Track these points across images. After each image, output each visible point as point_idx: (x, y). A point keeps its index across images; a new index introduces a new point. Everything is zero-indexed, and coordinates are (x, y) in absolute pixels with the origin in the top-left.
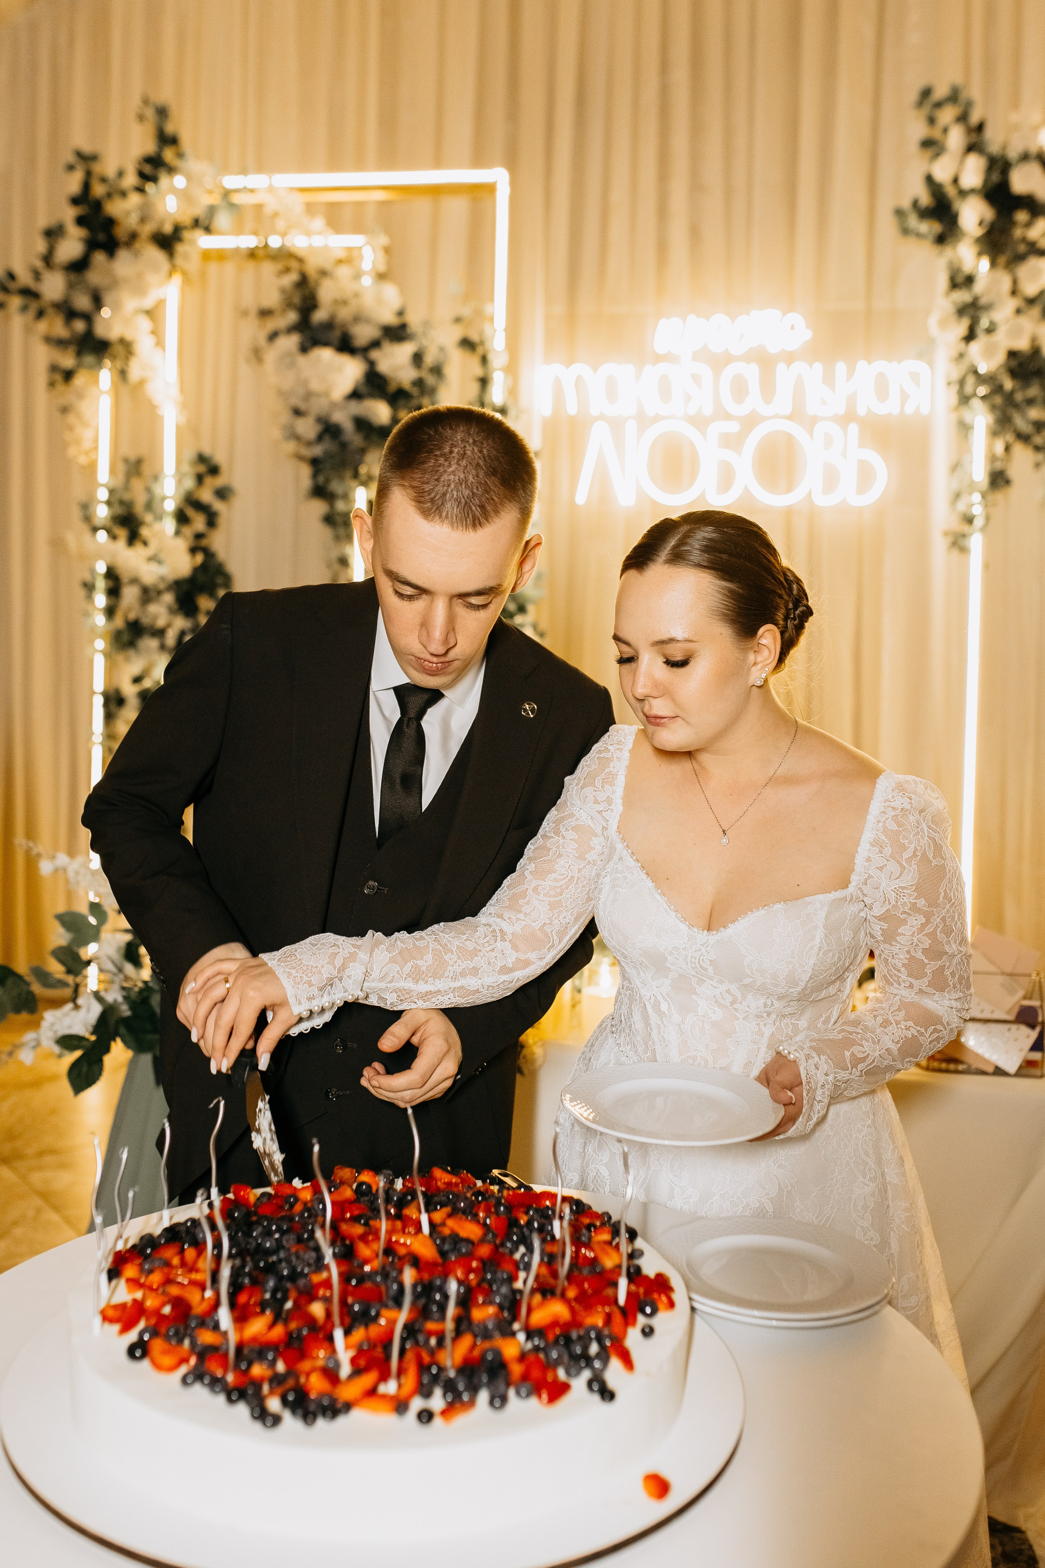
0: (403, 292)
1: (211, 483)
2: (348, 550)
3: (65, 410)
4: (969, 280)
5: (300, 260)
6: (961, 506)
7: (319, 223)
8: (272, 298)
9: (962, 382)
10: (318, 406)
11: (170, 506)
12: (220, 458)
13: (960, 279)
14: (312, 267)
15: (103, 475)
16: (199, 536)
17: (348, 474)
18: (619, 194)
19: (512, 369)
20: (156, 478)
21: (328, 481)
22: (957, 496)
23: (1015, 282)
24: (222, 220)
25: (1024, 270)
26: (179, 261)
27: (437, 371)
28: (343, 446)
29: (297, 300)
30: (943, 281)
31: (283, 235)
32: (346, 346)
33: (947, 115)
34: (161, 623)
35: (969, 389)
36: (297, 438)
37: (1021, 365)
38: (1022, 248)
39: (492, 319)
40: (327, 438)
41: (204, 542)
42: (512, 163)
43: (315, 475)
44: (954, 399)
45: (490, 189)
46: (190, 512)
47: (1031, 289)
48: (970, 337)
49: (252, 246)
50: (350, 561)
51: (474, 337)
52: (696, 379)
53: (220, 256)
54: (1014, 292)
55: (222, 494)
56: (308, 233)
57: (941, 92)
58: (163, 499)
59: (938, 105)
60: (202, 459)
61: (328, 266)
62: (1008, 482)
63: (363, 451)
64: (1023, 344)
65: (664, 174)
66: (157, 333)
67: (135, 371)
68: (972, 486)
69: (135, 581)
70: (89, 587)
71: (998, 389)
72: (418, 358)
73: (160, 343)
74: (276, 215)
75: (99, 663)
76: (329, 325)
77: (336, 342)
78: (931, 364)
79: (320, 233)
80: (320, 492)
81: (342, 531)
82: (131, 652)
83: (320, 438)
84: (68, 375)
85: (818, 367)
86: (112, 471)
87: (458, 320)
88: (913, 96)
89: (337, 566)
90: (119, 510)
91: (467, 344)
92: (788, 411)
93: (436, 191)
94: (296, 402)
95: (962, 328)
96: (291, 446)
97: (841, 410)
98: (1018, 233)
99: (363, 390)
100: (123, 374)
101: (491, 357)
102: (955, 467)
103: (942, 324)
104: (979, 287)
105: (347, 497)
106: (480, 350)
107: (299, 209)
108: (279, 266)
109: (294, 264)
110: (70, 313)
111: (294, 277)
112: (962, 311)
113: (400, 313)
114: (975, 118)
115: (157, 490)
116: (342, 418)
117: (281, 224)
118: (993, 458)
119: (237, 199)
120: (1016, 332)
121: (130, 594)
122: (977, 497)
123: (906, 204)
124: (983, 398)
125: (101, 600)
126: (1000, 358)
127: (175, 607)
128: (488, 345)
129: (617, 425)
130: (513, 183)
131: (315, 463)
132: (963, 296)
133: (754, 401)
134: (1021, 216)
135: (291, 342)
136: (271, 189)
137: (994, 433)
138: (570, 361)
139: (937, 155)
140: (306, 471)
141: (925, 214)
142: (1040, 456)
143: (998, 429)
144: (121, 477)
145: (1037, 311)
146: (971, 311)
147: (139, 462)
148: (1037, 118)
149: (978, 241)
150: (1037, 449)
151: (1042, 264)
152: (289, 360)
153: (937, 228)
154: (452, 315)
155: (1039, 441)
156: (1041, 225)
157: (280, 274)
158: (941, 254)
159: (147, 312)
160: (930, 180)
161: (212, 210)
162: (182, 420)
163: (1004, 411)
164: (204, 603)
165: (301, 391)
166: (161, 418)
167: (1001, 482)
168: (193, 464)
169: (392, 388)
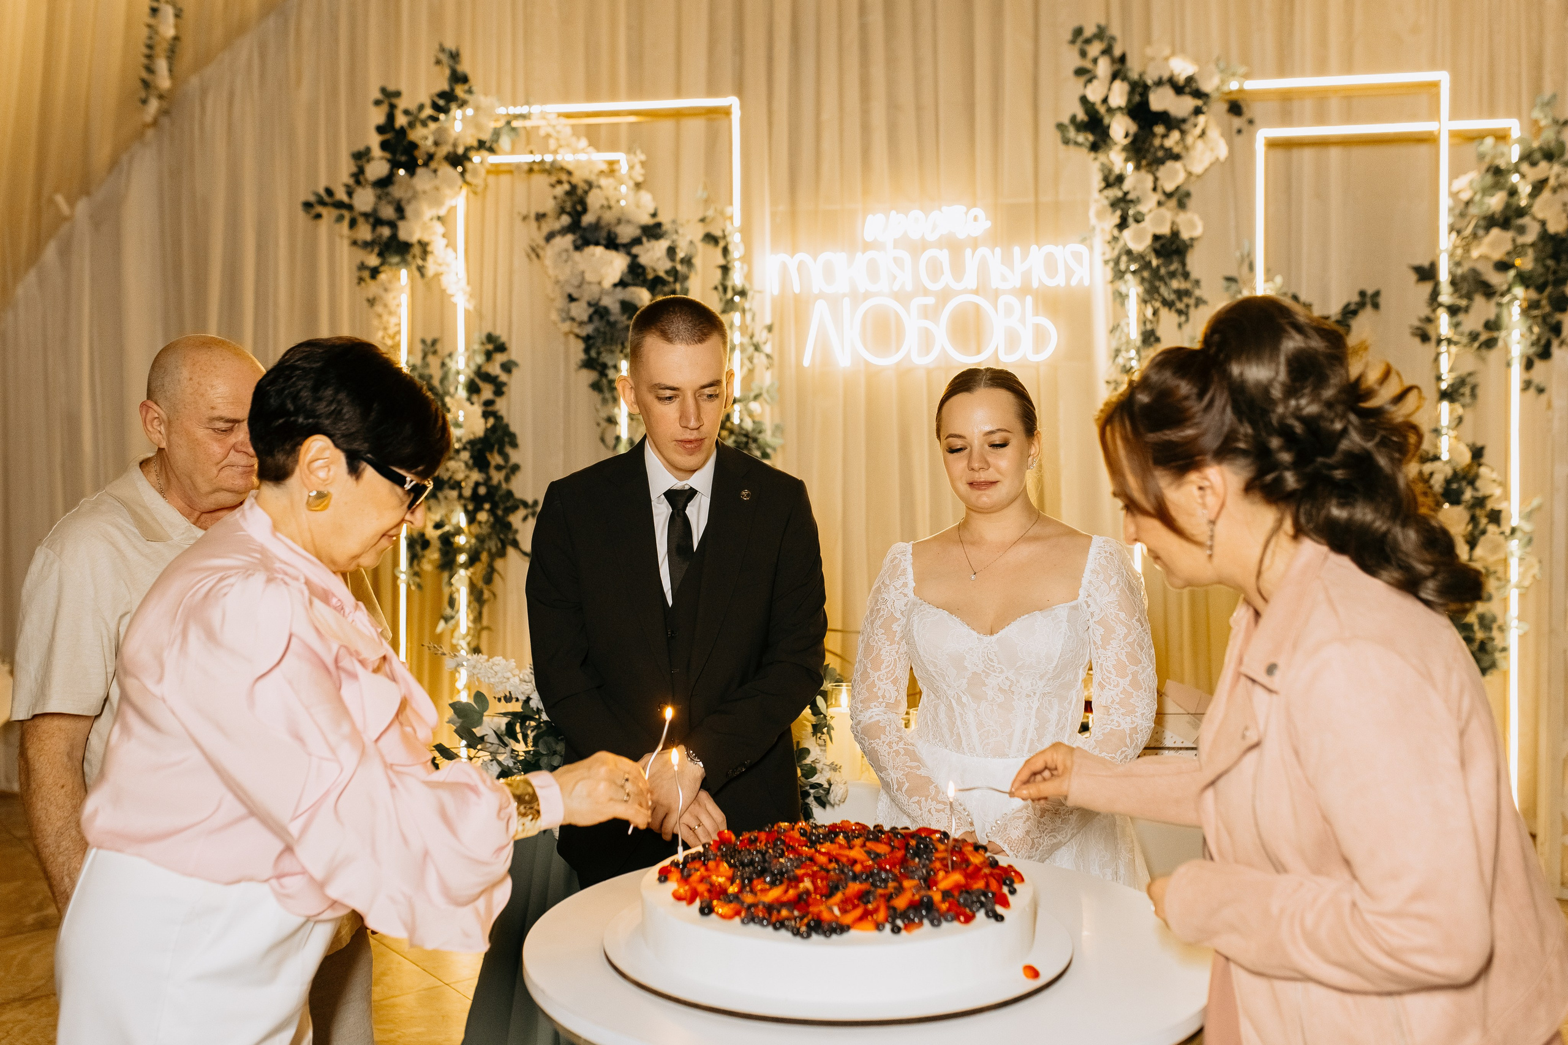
0: (654, 198)
1: (500, 358)
2: (616, 410)
3: (372, 302)
4: (1120, 179)
5: (569, 173)
6: (1120, 360)
7: (583, 143)
8: (547, 205)
9: (1117, 262)
10: (590, 293)
11: (462, 379)
12: (504, 338)
13: (1111, 179)
14: (580, 178)
15: (403, 354)
16: (488, 403)
18: (829, 112)
19: (747, 259)
20: (450, 355)
21: (599, 353)
22: (1117, 352)
23: (1156, 179)
24: (505, 142)
25: (1163, 171)
26: (468, 177)
27: (688, 261)
28: (612, 325)
29: (568, 206)
30: (1097, 181)
31: (555, 152)
32: (612, 244)
33: (1095, 49)
34: (460, 476)
35: (1123, 267)
36: (573, 319)
37: (1163, 246)
38: (1160, 154)
39: (731, 218)
40: (596, 318)
41: (490, 409)
42: (739, 90)
43: (587, 350)
44: (1109, 273)
45: (726, 112)
46: (481, 384)
47: (1170, 187)
48: (1122, 225)
49: (531, 160)
50: (618, 420)
51: (718, 233)
53: (498, 170)
54: (1155, 189)
55: (507, 367)
56: (575, 151)
57: (1089, 31)
58: (458, 373)
59: (1088, 41)
60: (490, 338)
61: (592, 178)
62: (1157, 340)
64: (1165, 230)
65: (865, 98)
66: (448, 235)
67: (431, 267)
68: (1128, 342)
71: (1146, 265)
72: (671, 251)
73: (451, 244)
74: (548, 136)
76: (596, 226)
77: (604, 242)
78: (1091, 248)
79: (583, 151)
80: (589, 363)
81: (608, 395)
82: (434, 502)
83: (591, 319)
84: (375, 272)
86: (410, 352)
87: (703, 220)
88: (1068, 36)
89: (604, 424)
91: (711, 239)
93: (677, 115)
94: (571, 290)
95: (1116, 219)
96: (566, 326)
98: (1157, 142)
99: (628, 279)
100: (421, 269)
101: (730, 248)
102: (1114, 329)
103: (1100, 215)
104: (1127, 185)
105: (615, 367)
106: (722, 244)
107: (567, 131)
108: (553, 179)
109: (564, 177)
110: (376, 221)
111: (567, 187)
112: (1114, 204)
113: (654, 215)
114: (1117, 52)
115: (451, 365)
116: (610, 302)
117: (552, 144)
118: (1144, 321)
119: (515, 124)
120: (1160, 221)
122: (1133, 353)
123: (1066, 120)
124: (1134, 272)
126: (1148, 241)
127: (471, 462)
128: (729, 239)
130: (742, 107)
131: (587, 339)
132: (1114, 193)
134: (1159, 129)
135: (568, 240)
136: (543, 116)
137: (1144, 301)
138: (794, 251)
139: (1090, 81)
140: (581, 345)
141: (1080, 127)
142: (1183, 318)
143: (1147, 297)
144: (420, 355)
145: (1173, 203)
146: (1122, 205)
147: (434, 342)
148: (1167, 51)
149: (1125, 149)
150: (1180, 312)
151: (1178, 165)
152: (564, 256)
153: (1091, 138)
154: (700, 216)
155: (1180, 306)
156: (1175, 135)
157: (553, 186)
158: (1096, 159)
159: (439, 218)
160: (1084, 100)
161: (497, 133)
162: (471, 307)
163: (1151, 282)
164: (496, 459)
165: (576, 283)
166: (455, 305)
167: (1152, 339)
168: (483, 344)
169: (650, 276)
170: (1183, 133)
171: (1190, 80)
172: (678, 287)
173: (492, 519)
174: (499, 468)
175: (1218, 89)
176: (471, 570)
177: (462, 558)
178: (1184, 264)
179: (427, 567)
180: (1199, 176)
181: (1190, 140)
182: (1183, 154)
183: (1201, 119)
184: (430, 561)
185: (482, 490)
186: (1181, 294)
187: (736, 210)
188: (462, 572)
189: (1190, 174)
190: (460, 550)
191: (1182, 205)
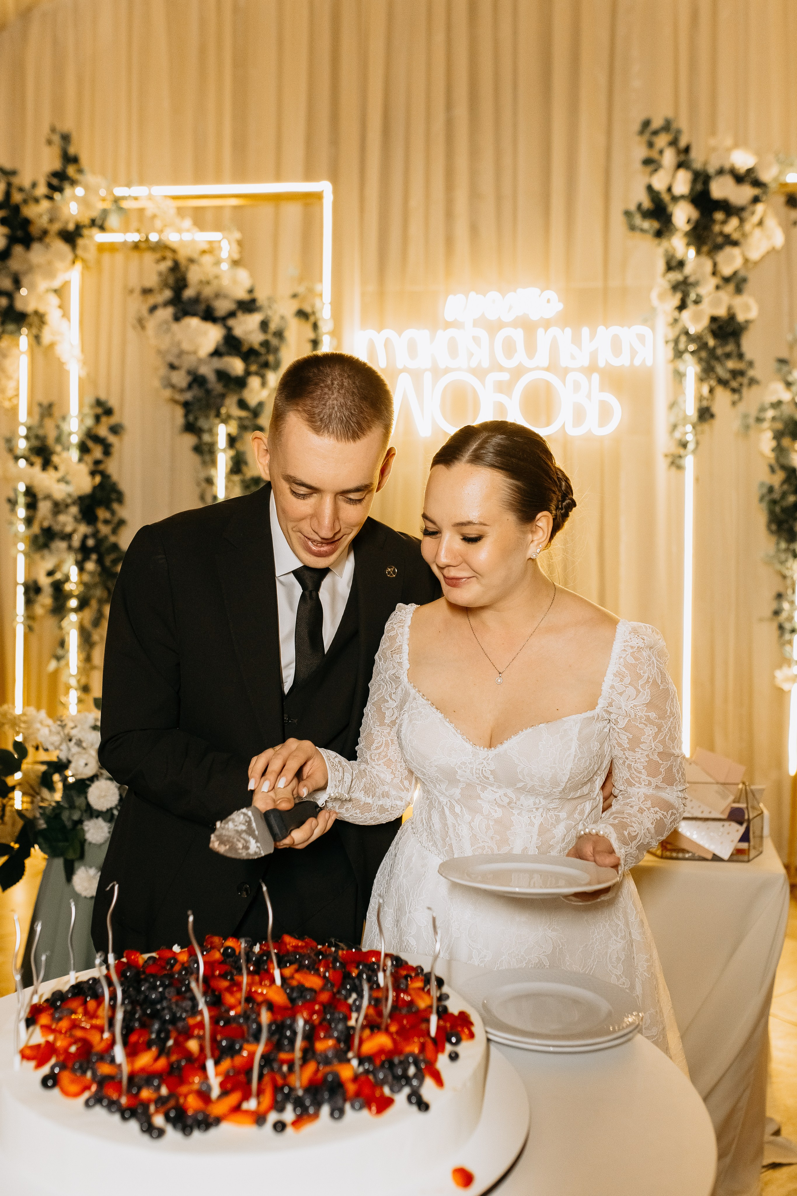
0: (252, 275)
1: (106, 421)
2: (213, 472)
4: (681, 264)
5: (174, 251)
6: (677, 435)
7: (187, 223)
8: (152, 280)
9: (676, 341)
10: (188, 362)
11: (75, 439)
12: (113, 402)
13: (674, 263)
14: (183, 255)
15: (23, 416)
16: (97, 462)
17: (213, 413)
18: (416, 200)
19: (336, 334)
20: (64, 418)
21: (196, 419)
22: (675, 427)
23: (715, 265)
24: (113, 221)
25: (721, 257)
26: (79, 252)
27: (279, 334)
28: (208, 392)
29: (171, 281)
30: (661, 265)
31: (161, 232)
32: (209, 316)
33: (662, 141)
34: (68, 529)
35: (682, 346)
36: (173, 387)
37: (720, 328)
38: (720, 240)
39: (321, 295)
40: (195, 386)
41: (101, 467)
42: (334, 178)
43: (186, 415)
44: (670, 354)
45: (318, 196)
46: (90, 444)
47: (727, 271)
48: (682, 307)
49: (136, 240)
50: (215, 481)
51: (308, 309)
52: (476, 340)
53: (111, 248)
54: (714, 273)
55: (115, 430)
56: (179, 231)
57: (656, 123)
58: (70, 434)
59: (655, 133)
60: (99, 403)
61: (195, 256)
62: (712, 416)
63: (223, 396)
64: (721, 312)
65: (450, 187)
66: (63, 307)
67: (47, 336)
68: (685, 419)
69: (48, 497)
70: (12, 503)
71: (704, 346)
72: (264, 325)
73: (66, 315)
74: (154, 216)
75: (21, 560)
76: (196, 300)
77: (201, 314)
78: (653, 328)
79: (188, 231)
80: (191, 428)
81: (207, 458)
82: (46, 552)
83: (190, 387)
85: (568, 331)
86: (30, 413)
87: (295, 296)
88: (636, 126)
89: (204, 485)
90: (35, 443)
91: (302, 314)
92: (546, 364)
93: (277, 198)
94: (171, 358)
95: (676, 300)
96: (168, 393)
97: (586, 363)
98: (717, 228)
99: (223, 349)
100: (37, 338)
101: (320, 324)
102: (673, 405)
103: (661, 297)
104: (688, 269)
105: (211, 431)
106: (312, 319)
107: (172, 212)
108: (158, 255)
109: (169, 254)
111: (169, 263)
112: (675, 287)
113: (251, 291)
114: (683, 143)
115: (65, 427)
116: (207, 370)
117: (158, 224)
118: (701, 398)
119: (125, 204)
120: (716, 303)
121: (44, 507)
122: (689, 428)
123: (633, 207)
124: (692, 353)
125: (21, 512)
126: (705, 322)
127: (79, 516)
128: (318, 315)
129: (416, 376)
130: (336, 192)
131: (186, 405)
132: (676, 276)
133: (520, 357)
134: (719, 216)
135: (167, 313)
136: (150, 197)
137: (702, 380)
138: (380, 327)
139: (655, 170)
140: (179, 412)
141: (647, 215)
142: (736, 397)
143: (704, 376)
144: (37, 417)
145: (731, 287)
146: (682, 287)
147: (50, 406)
148: (729, 142)
149: (687, 234)
150: (734, 391)
151: (735, 251)
152: (165, 326)
153: (656, 225)
154: (290, 292)
155: (734, 384)
156: (734, 222)
157: (158, 261)
158: (659, 244)
159: (56, 291)
160: (650, 188)
161: (105, 213)
162: (84, 374)
163: (708, 363)
164: (102, 514)
165: (175, 351)
166: (68, 372)
167: (707, 416)
168: (92, 407)
169: (245, 348)
170: (742, 221)
171: (750, 171)
172: (271, 358)
173: (99, 569)
174: (106, 522)
175: (776, 179)
176: (81, 614)
177: (73, 603)
178: (738, 345)
179: (39, 610)
180: (756, 263)
181: (748, 227)
182: (742, 240)
183: (760, 208)
184: (43, 606)
185: (91, 542)
186: (736, 374)
187: (326, 287)
188: (73, 617)
189: (746, 261)
190: (69, 596)
191: (739, 290)
